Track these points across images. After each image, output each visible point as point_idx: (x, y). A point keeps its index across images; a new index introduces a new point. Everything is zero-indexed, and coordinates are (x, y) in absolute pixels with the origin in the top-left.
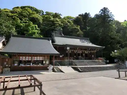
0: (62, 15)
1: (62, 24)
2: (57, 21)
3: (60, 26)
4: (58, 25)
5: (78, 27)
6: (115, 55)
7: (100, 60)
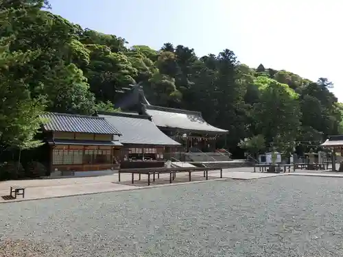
0: (127, 43)
1: (136, 71)
2: (124, 60)
3: (131, 73)
4: (127, 71)
5: (172, 81)
6: (245, 146)
7: (222, 153)
